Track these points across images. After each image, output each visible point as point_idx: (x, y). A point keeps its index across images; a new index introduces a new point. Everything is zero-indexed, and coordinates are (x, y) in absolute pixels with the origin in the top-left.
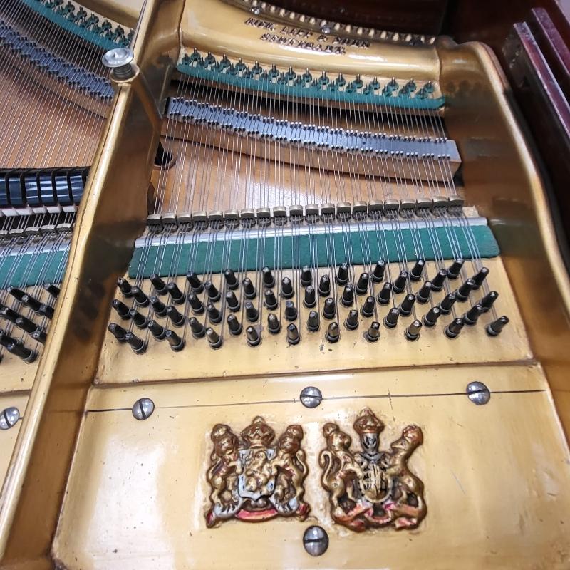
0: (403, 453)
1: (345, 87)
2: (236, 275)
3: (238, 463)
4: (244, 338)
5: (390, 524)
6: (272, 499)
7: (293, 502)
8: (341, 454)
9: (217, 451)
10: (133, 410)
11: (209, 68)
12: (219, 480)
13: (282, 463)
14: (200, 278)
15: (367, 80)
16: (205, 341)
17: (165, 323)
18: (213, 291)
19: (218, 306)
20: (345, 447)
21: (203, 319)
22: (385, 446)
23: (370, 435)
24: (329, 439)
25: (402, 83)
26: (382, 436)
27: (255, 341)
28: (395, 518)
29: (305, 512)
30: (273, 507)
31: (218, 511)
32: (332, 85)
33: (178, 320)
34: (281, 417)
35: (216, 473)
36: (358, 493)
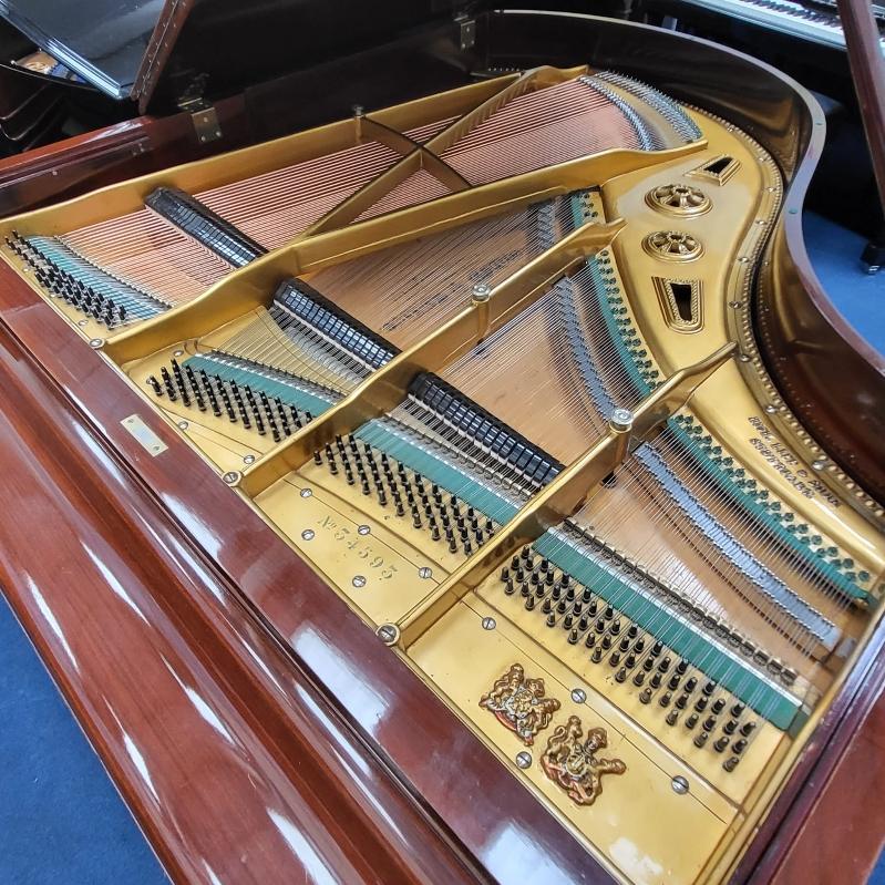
0: (605, 768)
1: (790, 523)
2: (592, 595)
3: (515, 690)
4: (568, 634)
5: (567, 789)
6: (519, 722)
7: (527, 733)
8: (571, 735)
9: (510, 675)
10: (484, 620)
11: (692, 436)
12: (500, 689)
13: (537, 711)
14: (570, 580)
15: (813, 531)
16: (546, 618)
17: (532, 589)
18: (571, 593)
19: (568, 604)
20: (576, 736)
21: (554, 604)
22: (598, 756)
23: (594, 742)
24: (570, 723)
25: (843, 555)
26: (601, 750)
27: (573, 640)
28: (572, 789)
29: (530, 744)
30: (516, 727)
31: (490, 702)
32: (779, 516)
33: (540, 592)
34: (553, 691)
35: (501, 685)
36: (563, 760)
